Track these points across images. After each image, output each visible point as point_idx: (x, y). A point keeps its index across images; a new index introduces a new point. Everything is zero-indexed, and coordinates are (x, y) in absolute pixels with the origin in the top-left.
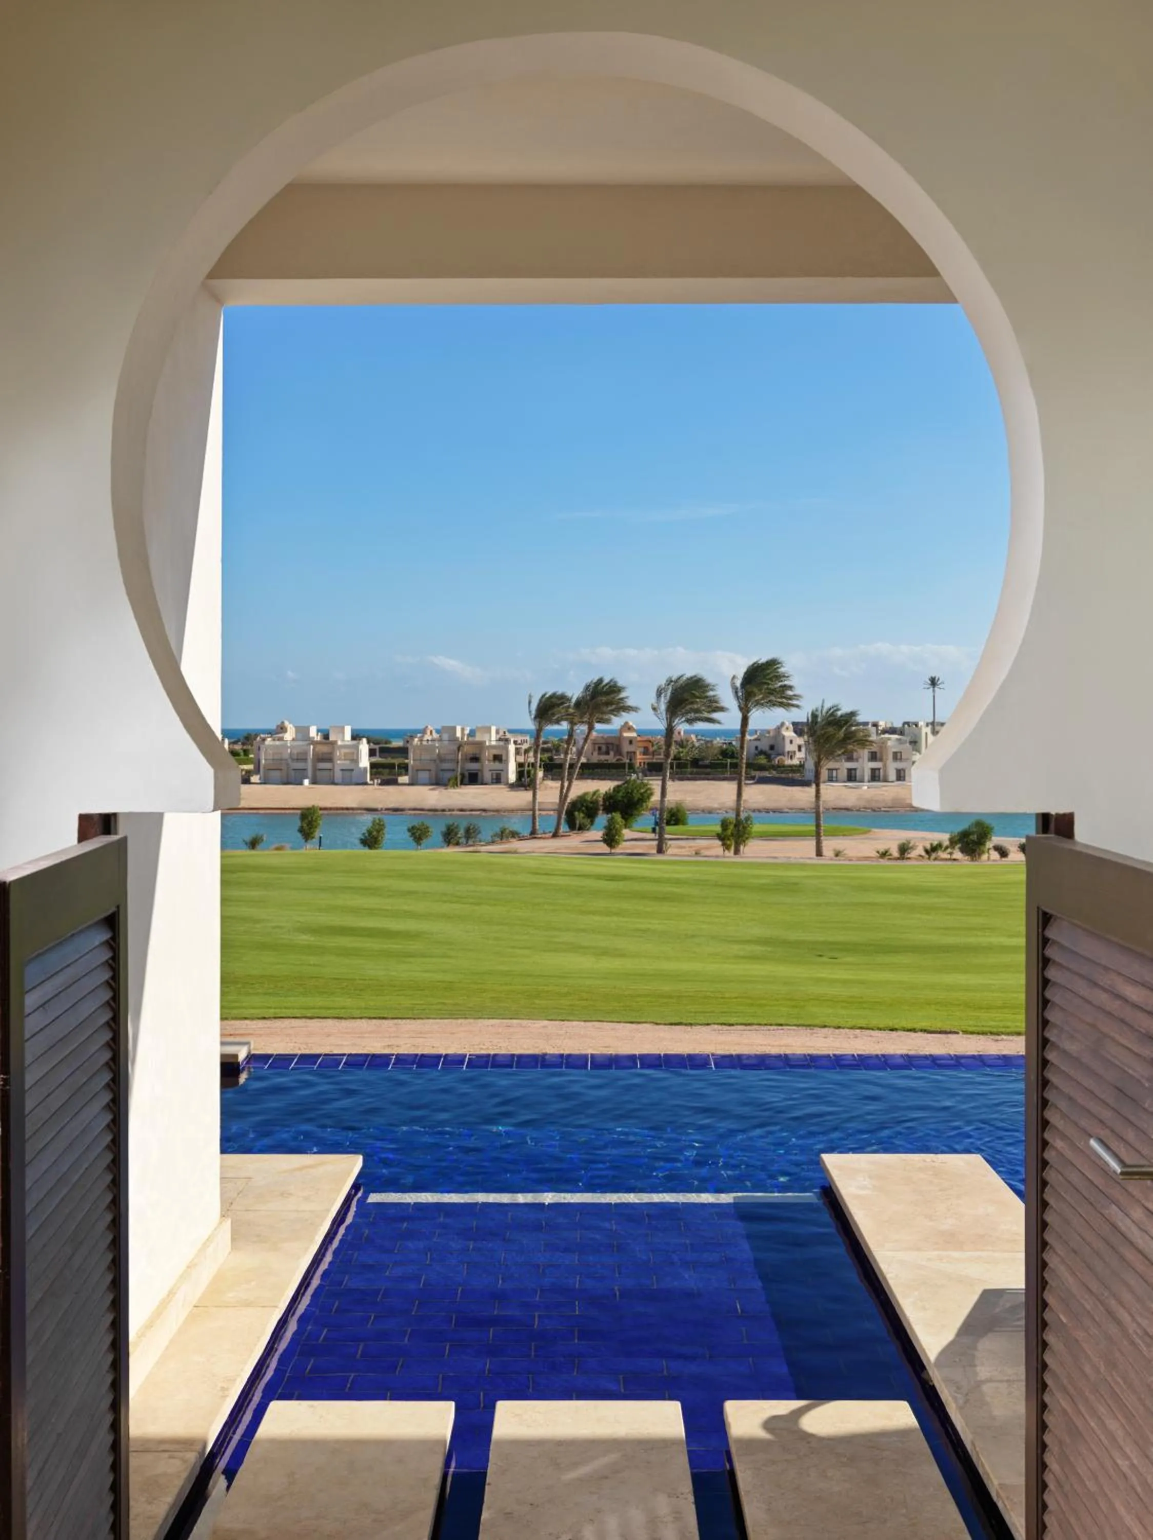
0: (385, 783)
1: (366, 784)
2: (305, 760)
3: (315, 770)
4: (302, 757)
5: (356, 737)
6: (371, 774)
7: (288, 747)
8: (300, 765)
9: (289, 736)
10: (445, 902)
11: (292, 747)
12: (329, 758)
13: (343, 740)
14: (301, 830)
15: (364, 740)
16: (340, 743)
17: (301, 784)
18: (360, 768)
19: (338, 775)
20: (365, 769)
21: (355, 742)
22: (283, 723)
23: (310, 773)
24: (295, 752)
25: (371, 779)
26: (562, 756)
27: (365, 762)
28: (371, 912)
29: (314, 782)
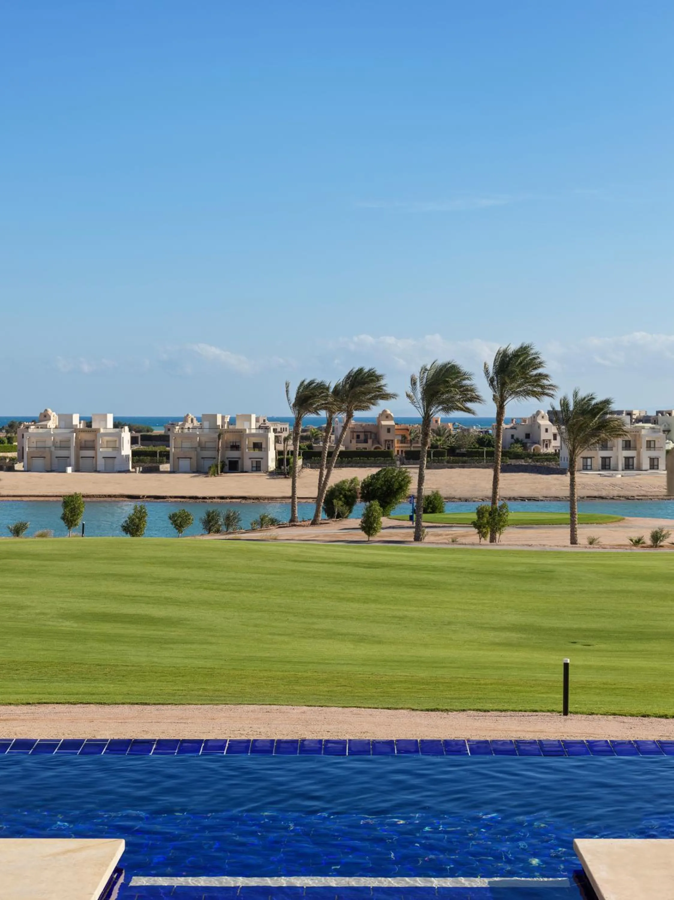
0: (146, 471)
1: (128, 471)
2: (68, 448)
3: (77, 457)
4: (64, 445)
5: (118, 425)
6: (133, 462)
7: (51, 435)
8: (63, 453)
9: (52, 424)
10: (206, 589)
11: (54, 435)
12: (92, 447)
13: (106, 428)
14: (64, 518)
15: (127, 428)
16: (102, 431)
17: (65, 471)
18: (123, 456)
19: (101, 462)
20: (127, 456)
21: (117, 430)
22: (46, 410)
23: (73, 460)
24: (58, 439)
25: (133, 468)
26: (321, 444)
27: (127, 450)
28: (133, 599)
29: (77, 470)
